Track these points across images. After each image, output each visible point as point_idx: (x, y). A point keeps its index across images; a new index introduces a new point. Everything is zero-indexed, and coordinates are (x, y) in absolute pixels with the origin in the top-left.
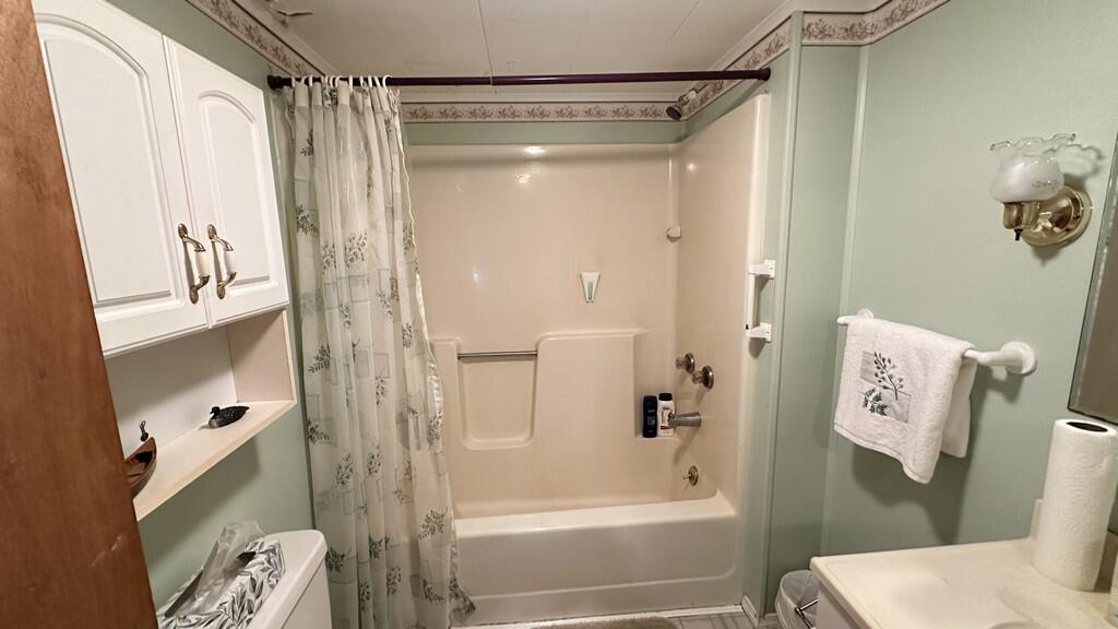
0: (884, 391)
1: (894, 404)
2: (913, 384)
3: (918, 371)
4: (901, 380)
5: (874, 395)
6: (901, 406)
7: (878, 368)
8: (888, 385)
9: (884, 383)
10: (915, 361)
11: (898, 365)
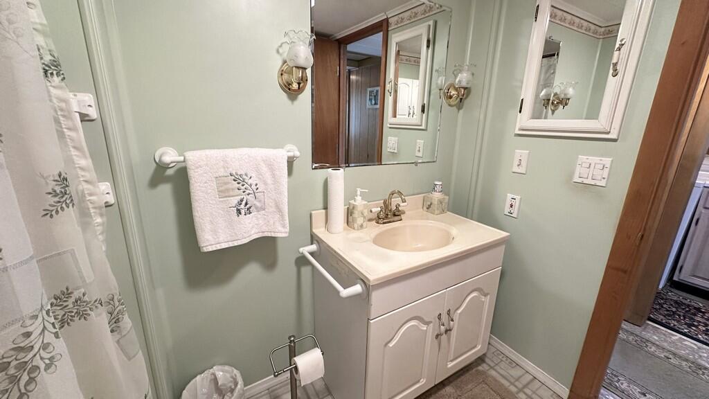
0: (249, 197)
1: (255, 202)
2: (266, 184)
3: (267, 174)
4: (256, 185)
5: (244, 203)
6: (260, 201)
7: (239, 183)
8: (250, 192)
9: (247, 192)
10: (264, 169)
11: (253, 175)
